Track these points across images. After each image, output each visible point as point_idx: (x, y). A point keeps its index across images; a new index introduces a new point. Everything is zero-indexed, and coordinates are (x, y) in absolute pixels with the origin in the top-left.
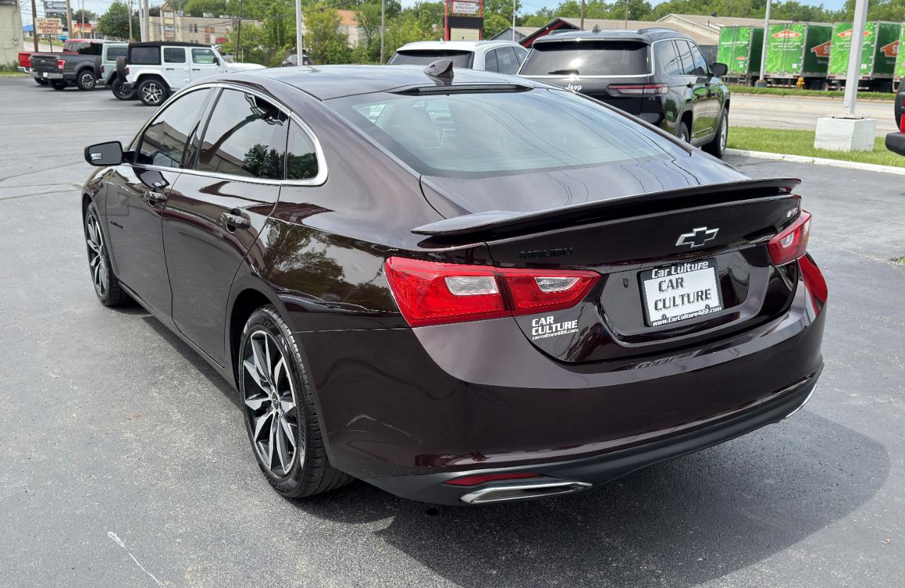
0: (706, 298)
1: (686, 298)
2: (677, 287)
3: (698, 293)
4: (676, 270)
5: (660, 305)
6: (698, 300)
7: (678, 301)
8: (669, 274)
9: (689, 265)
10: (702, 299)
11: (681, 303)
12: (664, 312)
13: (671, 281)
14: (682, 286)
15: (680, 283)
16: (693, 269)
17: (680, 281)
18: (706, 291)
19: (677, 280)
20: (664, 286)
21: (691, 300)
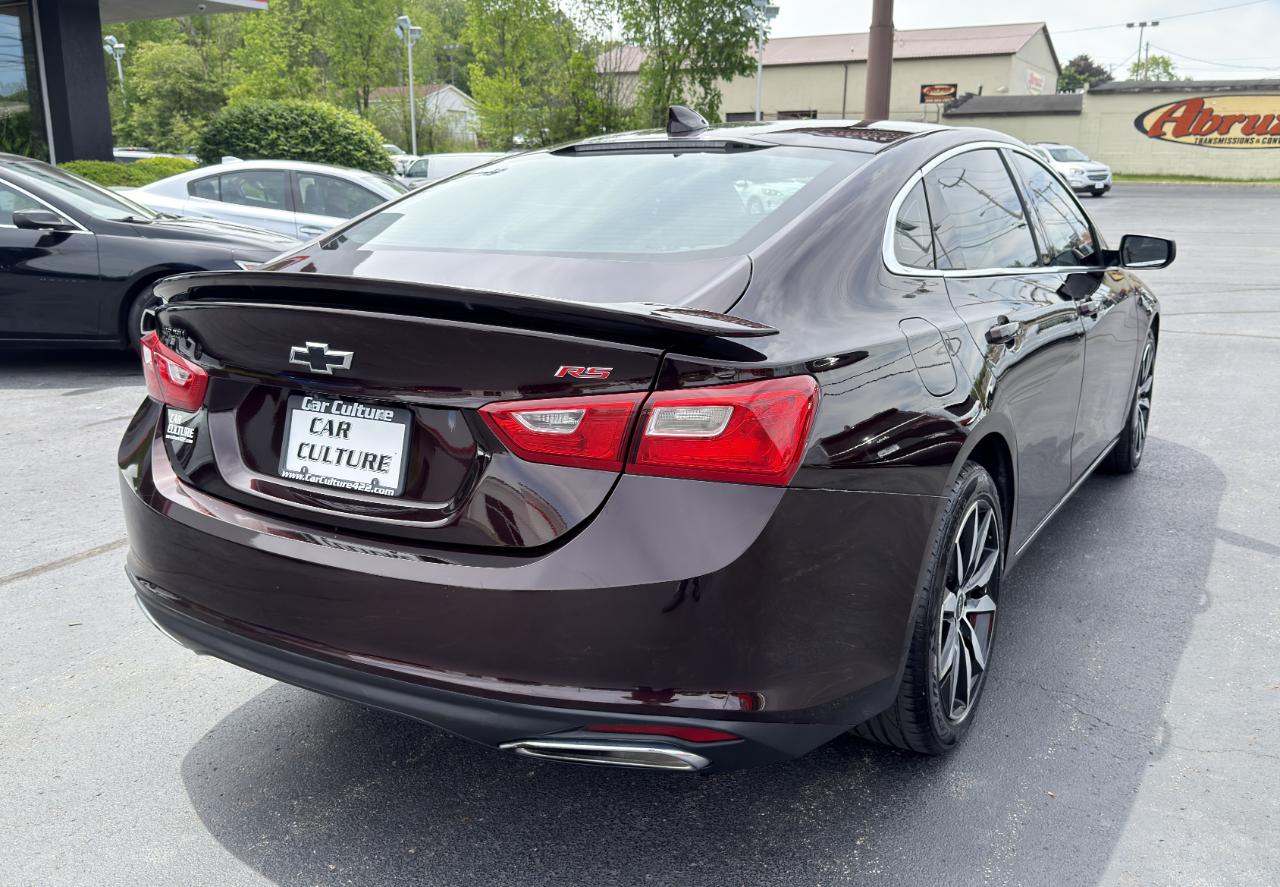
0: (379, 468)
1: (345, 456)
2: (338, 434)
3: (367, 455)
4: (339, 408)
5: (306, 451)
6: (364, 466)
7: (333, 456)
8: (328, 410)
9: (361, 407)
10: (371, 467)
11: (335, 461)
12: (307, 463)
13: (331, 423)
14: (345, 436)
15: (344, 430)
16: (366, 415)
17: (344, 427)
18: (382, 458)
19: (341, 424)
20: (318, 427)
21: (354, 461)
